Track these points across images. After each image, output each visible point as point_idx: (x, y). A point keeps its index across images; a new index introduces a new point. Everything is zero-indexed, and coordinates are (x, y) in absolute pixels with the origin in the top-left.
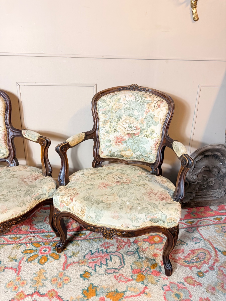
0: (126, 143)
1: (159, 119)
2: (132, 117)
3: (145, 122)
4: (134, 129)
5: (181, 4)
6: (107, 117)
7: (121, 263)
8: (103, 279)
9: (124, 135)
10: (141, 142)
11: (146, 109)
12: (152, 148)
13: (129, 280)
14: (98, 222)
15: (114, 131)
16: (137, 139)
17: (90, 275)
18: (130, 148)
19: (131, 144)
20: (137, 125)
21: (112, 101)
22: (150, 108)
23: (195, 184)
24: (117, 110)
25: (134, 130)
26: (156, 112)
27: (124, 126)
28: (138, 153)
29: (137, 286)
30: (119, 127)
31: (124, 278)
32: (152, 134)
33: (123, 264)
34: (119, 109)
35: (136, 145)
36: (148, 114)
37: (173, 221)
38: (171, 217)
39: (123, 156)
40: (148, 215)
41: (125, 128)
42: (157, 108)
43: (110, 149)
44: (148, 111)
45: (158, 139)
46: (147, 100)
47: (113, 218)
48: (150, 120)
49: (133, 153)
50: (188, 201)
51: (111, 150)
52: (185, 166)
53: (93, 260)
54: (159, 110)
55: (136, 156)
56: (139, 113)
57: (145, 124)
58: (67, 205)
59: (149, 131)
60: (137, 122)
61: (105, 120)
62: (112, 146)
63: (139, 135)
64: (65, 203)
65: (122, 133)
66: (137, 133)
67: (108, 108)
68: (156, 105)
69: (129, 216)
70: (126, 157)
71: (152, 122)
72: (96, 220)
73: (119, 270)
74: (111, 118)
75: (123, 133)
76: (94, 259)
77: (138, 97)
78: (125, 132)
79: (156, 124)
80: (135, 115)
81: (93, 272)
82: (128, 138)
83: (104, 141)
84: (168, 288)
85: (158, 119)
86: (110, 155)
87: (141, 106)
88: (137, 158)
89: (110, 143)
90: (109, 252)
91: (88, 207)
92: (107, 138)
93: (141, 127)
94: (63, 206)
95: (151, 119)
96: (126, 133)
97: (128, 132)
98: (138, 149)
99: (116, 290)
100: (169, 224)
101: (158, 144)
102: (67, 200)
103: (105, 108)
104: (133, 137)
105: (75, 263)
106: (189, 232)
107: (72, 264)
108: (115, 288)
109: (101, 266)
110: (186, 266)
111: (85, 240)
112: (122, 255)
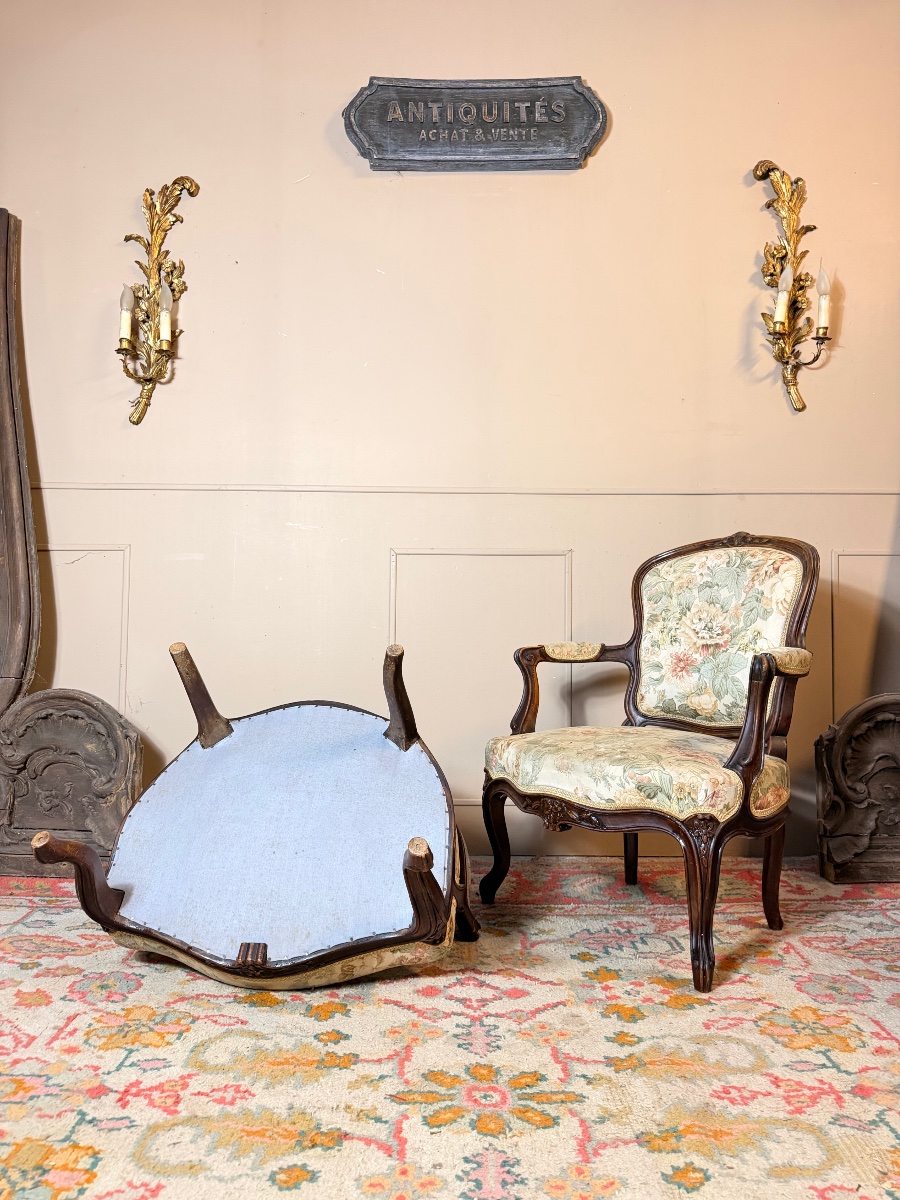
5: (761, 380)
17: (596, 958)
23: (863, 806)
33: (678, 949)
50: (850, 856)
53: (596, 941)
76: (597, 939)
81: (601, 955)
90: (635, 933)
105: (551, 942)
106: (859, 917)
107: (542, 942)
108: (666, 974)
109: (620, 948)
110: (854, 957)
111: (564, 915)
112: (673, 938)
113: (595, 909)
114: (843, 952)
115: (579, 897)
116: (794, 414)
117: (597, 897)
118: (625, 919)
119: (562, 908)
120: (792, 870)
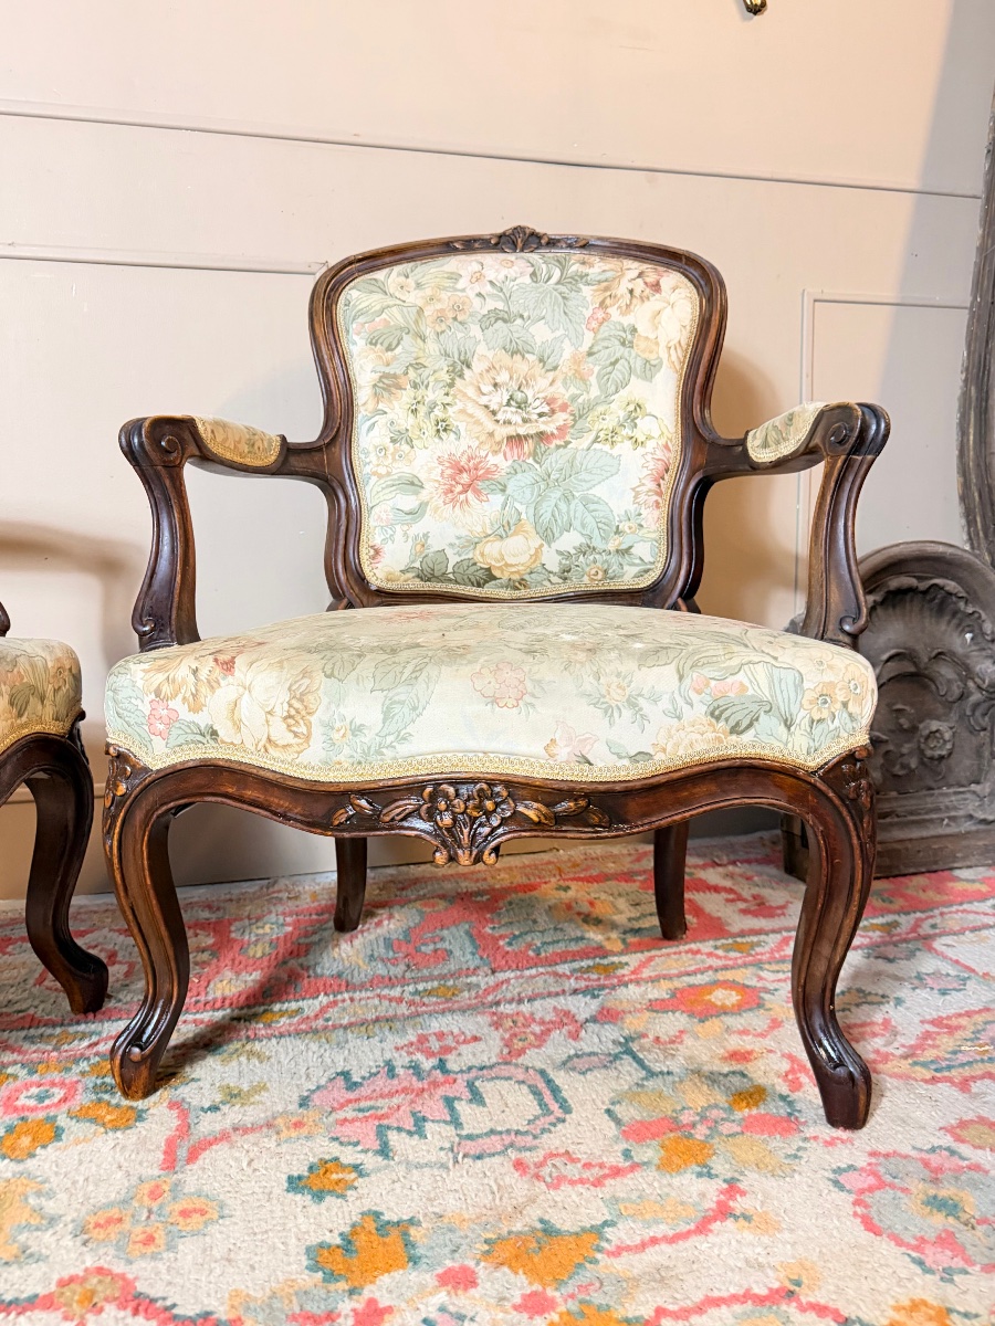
0: (503, 491)
1: (663, 344)
2: (523, 357)
3: (593, 368)
4: (538, 411)
6: (395, 358)
7: (542, 1104)
8: (440, 1184)
9: (487, 447)
10: (583, 476)
11: (591, 308)
12: (642, 498)
13: (616, 1172)
14: (404, 749)
15: (438, 431)
16: (557, 462)
17: (354, 1175)
18: (523, 516)
19: (528, 492)
20: (552, 389)
21: (419, 285)
22: (608, 301)
24: (444, 327)
25: (541, 415)
26: (640, 316)
27: (484, 400)
28: (570, 541)
29: (673, 1194)
30: (460, 405)
31: (579, 1165)
32: (633, 421)
33: (554, 1106)
34: (455, 319)
35: (558, 494)
36: (602, 328)
37: (839, 705)
38: (829, 677)
39: (489, 570)
40: (693, 677)
41: (494, 413)
42: (648, 298)
43: (418, 529)
44: (600, 315)
45: (666, 447)
46: (591, 271)
47: (495, 701)
48: (618, 355)
49: (542, 545)
51: (426, 536)
52: (848, 446)
53: (360, 1110)
54: (655, 302)
55: (560, 564)
56: (558, 333)
57: (593, 380)
58: (196, 707)
59: (617, 411)
60: (551, 375)
61: (385, 376)
62: (428, 512)
63: (568, 438)
64: (180, 697)
65: (478, 438)
66: (555, 432)
67: (396, 317)
68: (639, 286)
69: (589, 683)
70: (505, 577)
71: (626, 364)
72: (390, 739)
73: (535, 1137)
74: (418, 366)
75: (483, 438)
76: (363, 1104)
77: (544, 266)
78: (491, 435)
79: (649, 369)
80: (539, 344)
81: (370, 1161)
82: (510, 462)
83: (388, 486)
84: (871, 1180)
85: (657, 344)
86: (417, 565)
87: (564, 298)
88: (565, 573)
89: (417, 493)
90: (456, 1068)
91: (336, 673)
92: (402, 469)
93: (574, 398)
94: (172, 721)
95: (620, 351)
96: (498, 438)
97: (511, 431)
98: (565, 518)
99: (539, 1226)
100: (817, 730)
101: (666, 477)
102: (195, 672)
103: (384, 316)
104: (534, 454)
105: (246, 1131)
106: (890, 961)
107: (223, 1137)
108: (532, 1216)
109: (418, 1129)
110: (934, 1080)
111: (298, 1033)
112: (543, 1073)
113: (369, 1004)
114: (905, 1065)
115: (339, 975)
116: (745, 19)
117: (381, 970)
118: (436, 1024)
119: (299, 1011)
120: (734, 863)
